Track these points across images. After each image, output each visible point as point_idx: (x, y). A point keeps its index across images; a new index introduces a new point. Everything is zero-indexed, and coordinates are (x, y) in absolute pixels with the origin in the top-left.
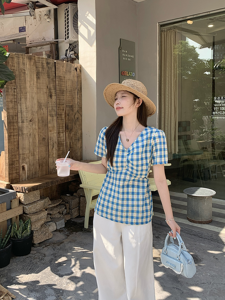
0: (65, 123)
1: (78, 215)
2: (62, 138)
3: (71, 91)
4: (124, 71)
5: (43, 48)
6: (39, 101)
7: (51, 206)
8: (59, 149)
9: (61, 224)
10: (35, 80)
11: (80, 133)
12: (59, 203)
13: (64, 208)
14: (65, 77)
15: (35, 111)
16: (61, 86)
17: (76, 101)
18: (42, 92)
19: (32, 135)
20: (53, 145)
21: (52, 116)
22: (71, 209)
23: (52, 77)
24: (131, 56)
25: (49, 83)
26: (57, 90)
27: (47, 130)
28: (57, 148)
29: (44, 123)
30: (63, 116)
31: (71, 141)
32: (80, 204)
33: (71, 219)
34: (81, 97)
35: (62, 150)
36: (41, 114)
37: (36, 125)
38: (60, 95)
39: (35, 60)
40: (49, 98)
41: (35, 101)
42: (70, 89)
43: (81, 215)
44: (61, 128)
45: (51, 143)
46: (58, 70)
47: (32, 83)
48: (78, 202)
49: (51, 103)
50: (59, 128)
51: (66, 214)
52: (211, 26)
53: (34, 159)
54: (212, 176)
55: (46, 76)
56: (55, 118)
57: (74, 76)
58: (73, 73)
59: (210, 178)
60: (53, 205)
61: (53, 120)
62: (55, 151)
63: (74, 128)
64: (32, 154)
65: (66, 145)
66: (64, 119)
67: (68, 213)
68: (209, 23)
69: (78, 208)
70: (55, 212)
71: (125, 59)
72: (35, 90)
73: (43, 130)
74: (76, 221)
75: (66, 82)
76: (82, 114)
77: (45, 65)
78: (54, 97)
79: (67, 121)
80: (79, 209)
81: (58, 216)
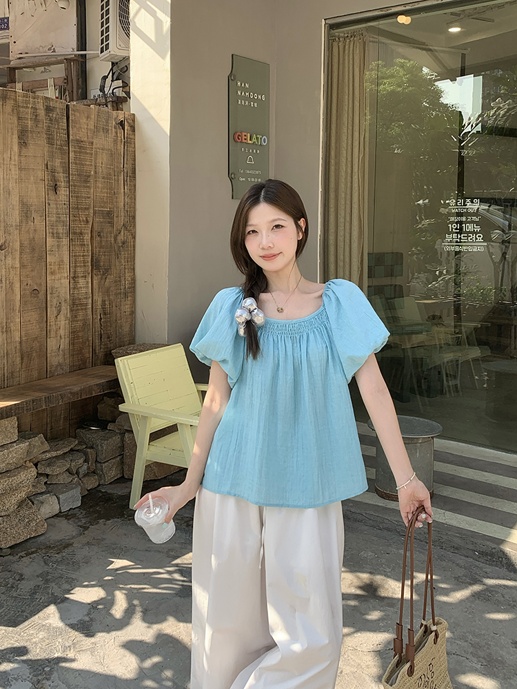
0: (92, 254)
1: (119, 476)
2: (84, 291)
3: (107, 177)
4: (241, 133)
5: (50, 71)
6: (25, 200)
7: (48, 455)
8: (74, 318)
9: (72, 499)
10: (16, 148)
11: (130, 279)
12: (70, 448)
13: (81, 461)
14: (92, 143)
15: (14, 224)
16: (82, 165)
17: (121, 201)
18: (32, 178)
19: (4, 282)
20: (60, 306)
21: (57, 236)
22: (100, 463)
23: (59, 143)
24: (260, 97)
25: (52, 156)
26: (72, 175)
27: (44, 271)
28: (69, 315)
29: (36, 254)
30: (87, 237)
31: (106, 298)
32: (123, 451)
33: (99, 485)
34: (135, 192)
35: (81, 320)
36: (28, 232)
37: (14, 259)
38: (80, 186)
39: (15, 100)
40: (51, 193)
41: (15, 200)
42: (105, 171)
43: (126, 477)
44: (81, 266)
45: (53, 301)
46: (75, 126)
47: (7, 156)
48: (119, 445)
49: (56, 204)
50: (75, 267)
51: (85, 476)
52: (455, 30)
53: (9, 341)
54: (449, 386)
55: (43, 141)
56: (65, 241)
57: (115, 141)
58: (114, 134)
59: (442, 392)
60: (54, 454)
61: (58, 246)
62: (63, 323)
63: (115, 265)
64: (3, 328)
65: (92, 307)
66: (88, 245)
67: (94, 472)
68: (450, 24)
69: (118, 459)
70: (58, 471)
71: (243, 103)
72: (15, 172)
73: (32, 271)
74: (113, 492)
75: (96, 154)
76: (135, 232)
77: (42, 113)
78: (63, 192)
79: (98, 249)
80: (122, 462)
81: (65, 478)
